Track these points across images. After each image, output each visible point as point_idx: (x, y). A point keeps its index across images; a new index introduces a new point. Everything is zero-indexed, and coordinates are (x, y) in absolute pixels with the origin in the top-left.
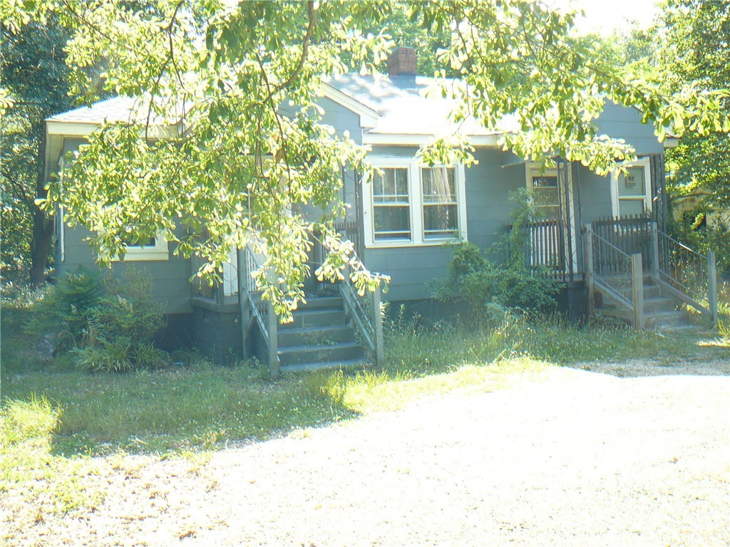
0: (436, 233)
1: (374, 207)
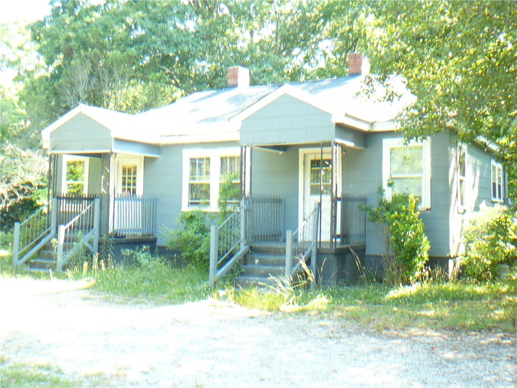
1: (189, 184)
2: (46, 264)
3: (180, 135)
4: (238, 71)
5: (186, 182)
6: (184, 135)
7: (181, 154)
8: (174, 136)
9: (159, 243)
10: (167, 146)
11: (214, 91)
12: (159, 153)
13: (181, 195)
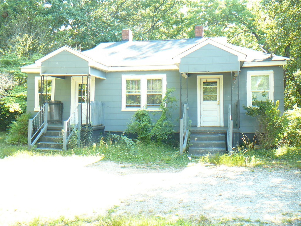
0: (155, 106)
1: (126, 95)
2: (51, 145)
3: (122, 67)
4: (128, 32)
5: (124, 94)
6: (125, 66)
7: (121, 78)
8: (118, 67)
9: (106, 130)
10: (111, 73)
11: (114, 43)
12: (106, 77)
13: (121, 102)
